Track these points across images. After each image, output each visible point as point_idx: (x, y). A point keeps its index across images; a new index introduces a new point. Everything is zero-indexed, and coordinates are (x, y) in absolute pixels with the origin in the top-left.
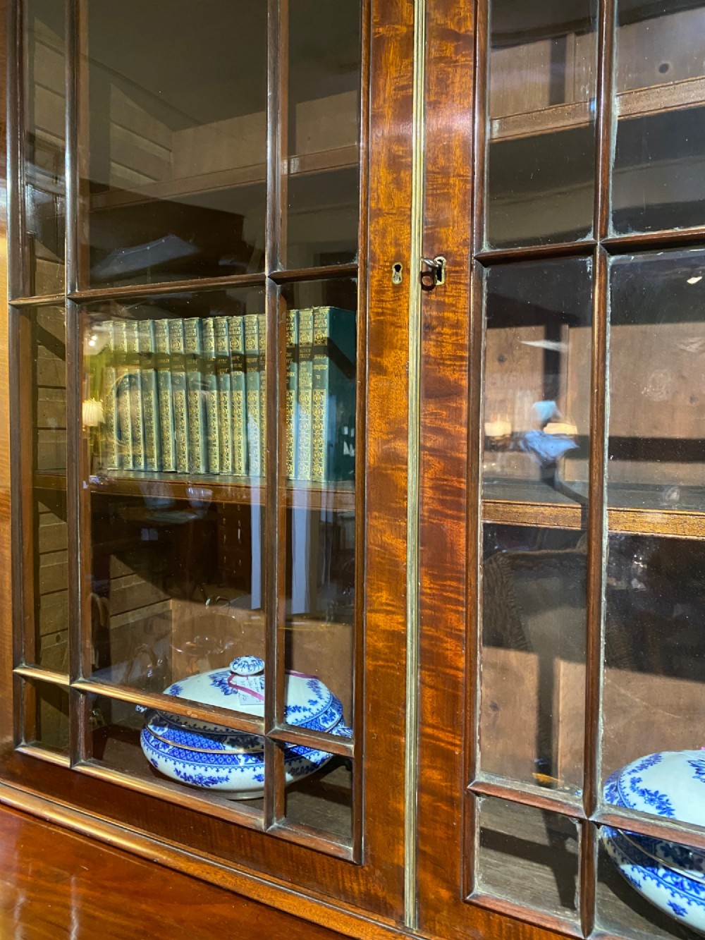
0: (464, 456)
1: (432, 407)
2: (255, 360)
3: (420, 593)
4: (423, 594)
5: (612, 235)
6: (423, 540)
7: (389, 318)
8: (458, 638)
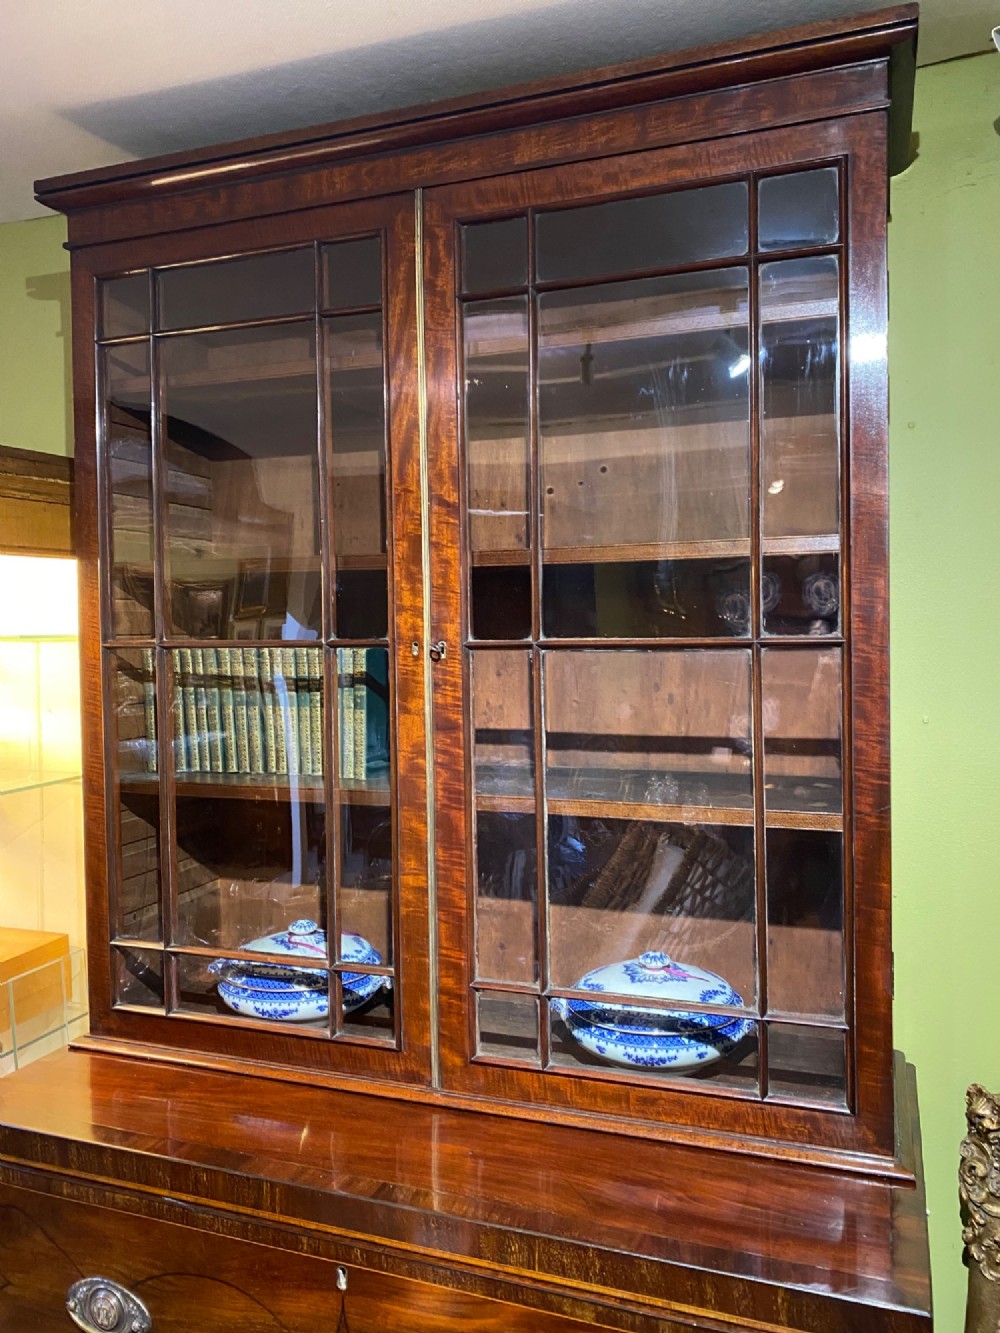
0: (463, 769)
1: (441, 737)
2: (306, 683)
3: (436, 860)
4: (438, 860)
5: (542, 638)
6: (438, 824)
7: (410, 677)
8: (461, 887)
